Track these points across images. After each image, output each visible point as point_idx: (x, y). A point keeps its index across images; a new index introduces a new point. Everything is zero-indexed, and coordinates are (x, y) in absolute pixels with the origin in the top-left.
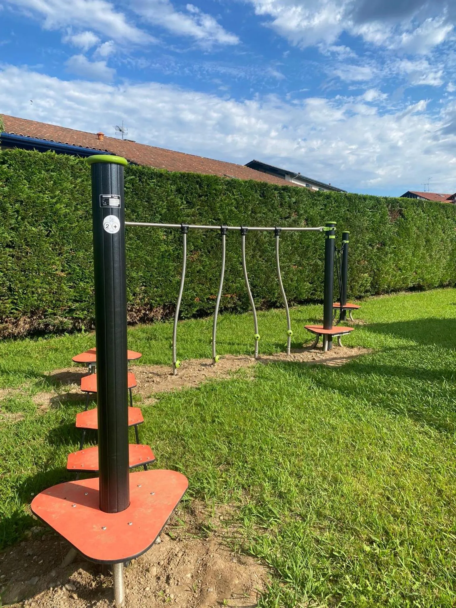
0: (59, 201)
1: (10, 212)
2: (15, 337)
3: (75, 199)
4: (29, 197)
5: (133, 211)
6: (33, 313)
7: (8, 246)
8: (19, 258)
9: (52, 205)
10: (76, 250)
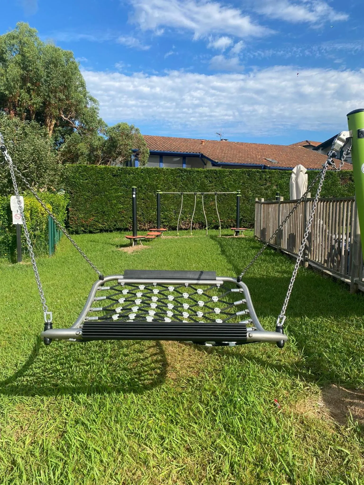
0: (159, 184)
1: (143, 188)
2: (145, 230)
3: (164, 183)
4: (149, 183)
5: (186, 186)
6: (150, 222)
7: (142, 199)
8: (145, 203)
9: (156, 185)
10: (164, 201)
